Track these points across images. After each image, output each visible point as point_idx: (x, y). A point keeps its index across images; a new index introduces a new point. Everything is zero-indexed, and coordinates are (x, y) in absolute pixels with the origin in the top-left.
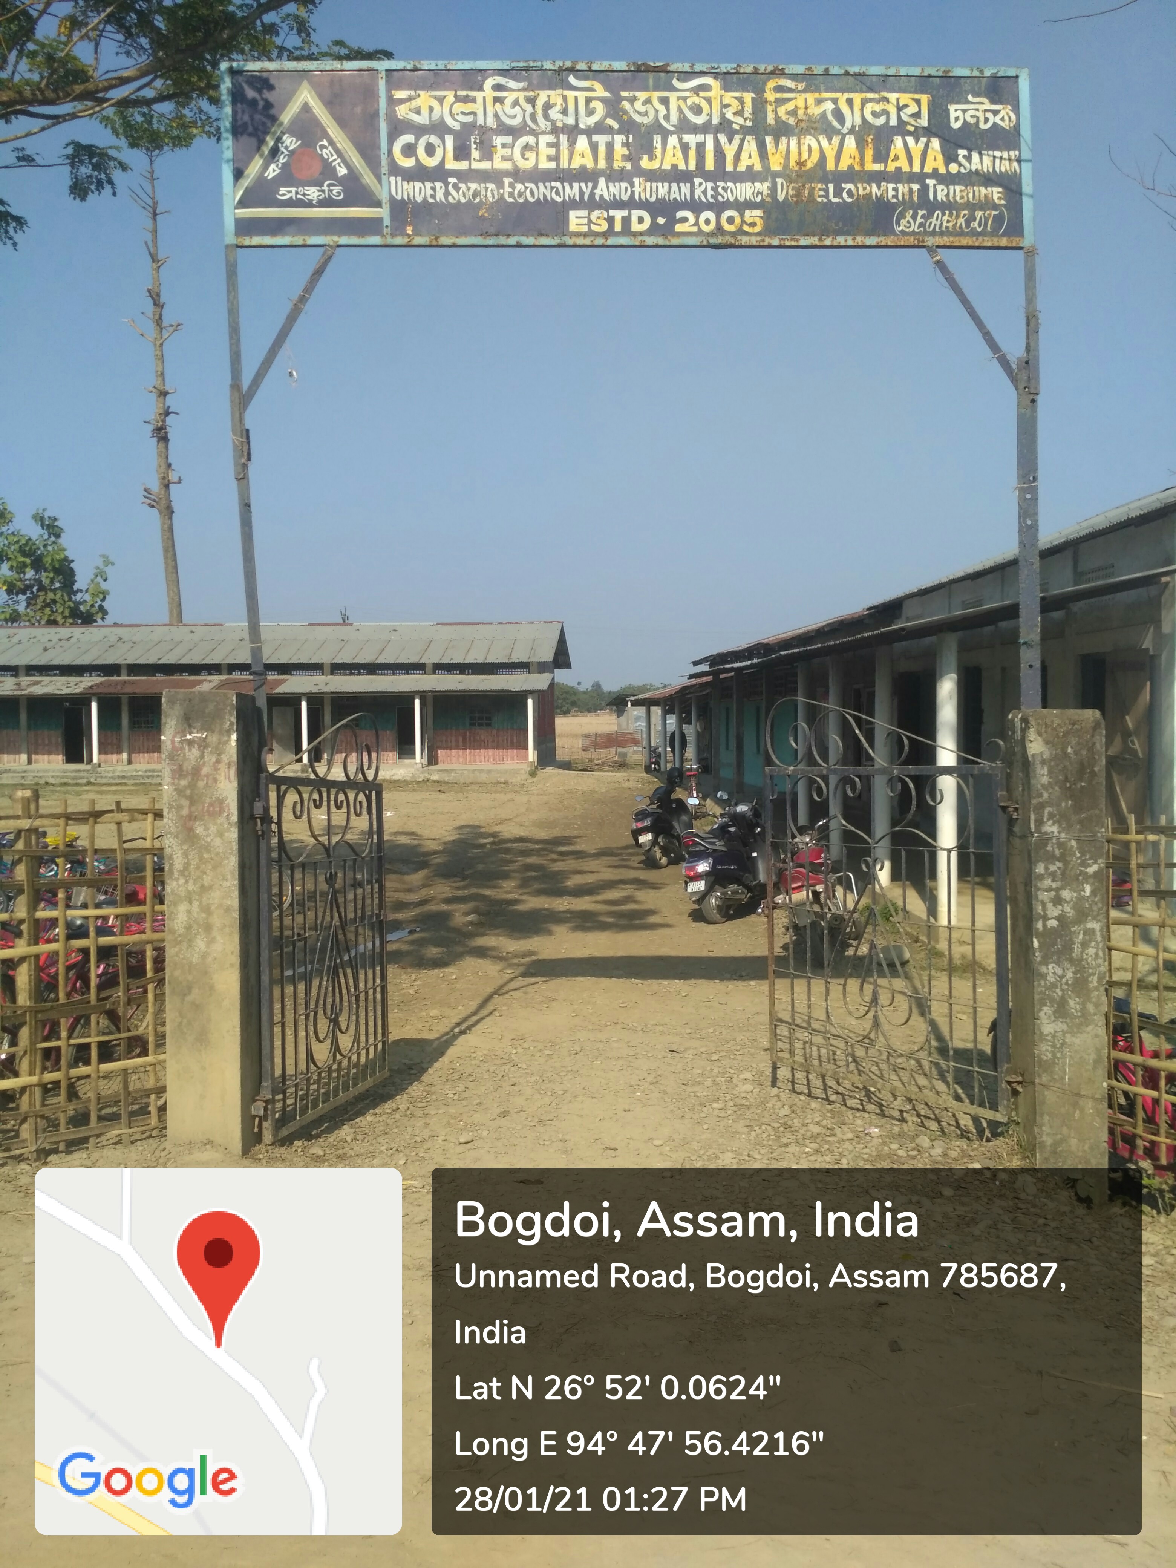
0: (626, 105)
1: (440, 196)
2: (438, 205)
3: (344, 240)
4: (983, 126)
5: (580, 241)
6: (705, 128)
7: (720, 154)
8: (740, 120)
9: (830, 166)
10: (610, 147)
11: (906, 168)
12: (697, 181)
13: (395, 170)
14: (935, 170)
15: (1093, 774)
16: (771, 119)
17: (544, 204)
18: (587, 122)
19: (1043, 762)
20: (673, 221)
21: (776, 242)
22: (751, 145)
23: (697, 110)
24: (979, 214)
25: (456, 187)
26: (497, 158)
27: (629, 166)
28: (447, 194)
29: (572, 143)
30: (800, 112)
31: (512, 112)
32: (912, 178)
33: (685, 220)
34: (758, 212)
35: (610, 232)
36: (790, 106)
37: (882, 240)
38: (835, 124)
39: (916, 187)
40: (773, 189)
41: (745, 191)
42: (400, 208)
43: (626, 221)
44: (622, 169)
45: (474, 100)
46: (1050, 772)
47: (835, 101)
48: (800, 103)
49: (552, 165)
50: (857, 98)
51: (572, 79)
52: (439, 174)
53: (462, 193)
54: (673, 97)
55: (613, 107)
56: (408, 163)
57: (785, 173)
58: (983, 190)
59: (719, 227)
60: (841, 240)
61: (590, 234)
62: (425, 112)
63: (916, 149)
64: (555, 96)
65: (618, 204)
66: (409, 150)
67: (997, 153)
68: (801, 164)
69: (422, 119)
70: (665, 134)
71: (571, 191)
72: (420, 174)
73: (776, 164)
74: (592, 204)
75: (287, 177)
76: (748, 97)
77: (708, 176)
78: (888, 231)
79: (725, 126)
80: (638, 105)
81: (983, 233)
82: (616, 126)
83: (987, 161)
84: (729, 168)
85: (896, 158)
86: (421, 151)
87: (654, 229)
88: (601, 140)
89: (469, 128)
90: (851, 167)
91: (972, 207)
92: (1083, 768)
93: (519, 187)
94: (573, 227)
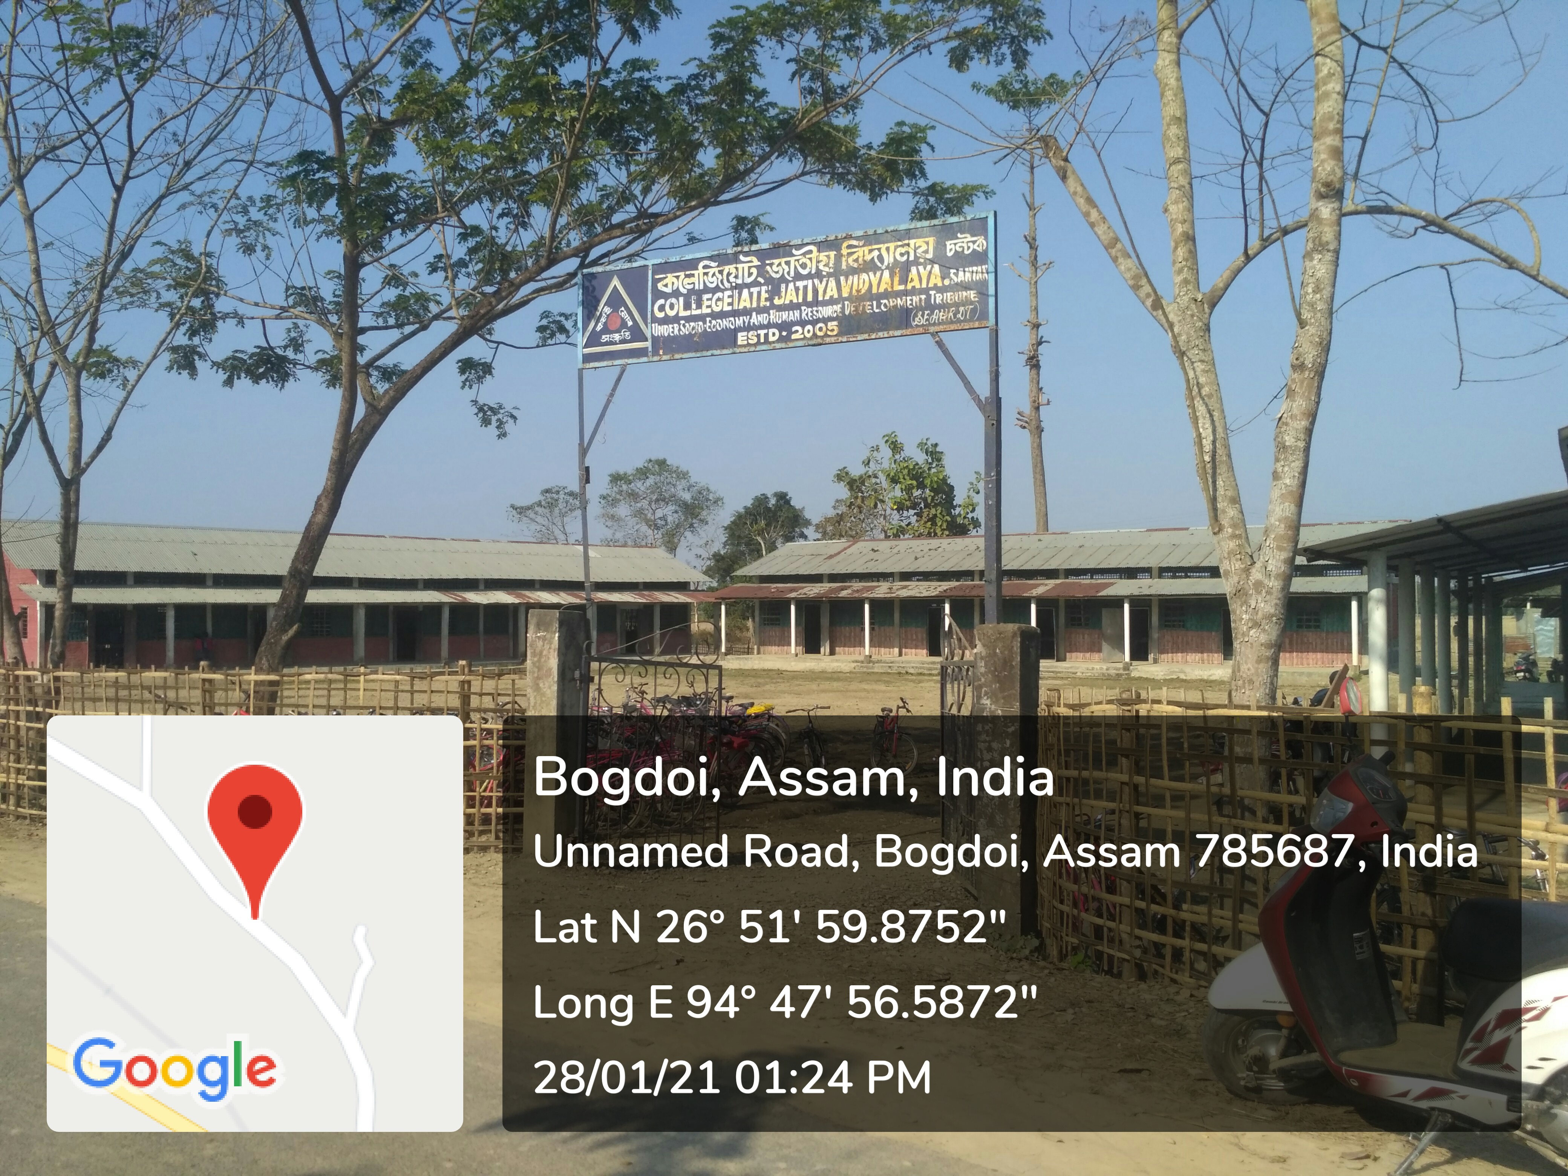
0: (768, 268)
1: (676, 332)
2: (675, 337)
3: (630, 361)
4: (966, 252)
5: (743, 350)
6: (809, 276)
7: (815, 291)
8: (827, 269)
9: (874, 291)
10: (759, 293)
11: (918, 286)
12: (803, 308)
13: (655, 320)
14: (935, 285)
15: (1012, 667)
16: (844, 267)
17: (726, 330)
18: (748, 280)
19: (982, 658)
20: (791, 333)
21: (845, 339)
22: (832, 283)
23: (804, 266)
24: (961, 309)
25: (684, 326)
26: (704, 307)
27: (768, 304)
28: (680, 330)
29: (740, 294)
30: (860, 260)
31: (711, 280)
32: (922, 291)
33: (797, 331)
34: (835, 323)
35: (758, 343)
36: (855, 256)
37: (904, 332)
38: (879, 264)
39: (923, 297)
40: (843, 308)
41: (827, 311)
42: (655, 340)
43: (766, 335)
44: (765, 306)
45: (693, 275)
46: (986, 666)
47: (879, 249)
48: (861, 254)
49: (730, 308)
50: (892, 246)
51: (742, 258)
52: (676, 319)
53: (686, 329)
54: (792, 259)
55: (761, 269)
56: (660, 315)
57: (850, 298)
58: (964, 293)
59: (814, 334)
60: (881, 334)
61: (749, 345)
62: (670, 286)
63: (924, 273)
64: (731, 268)
65: (762, 327)
66: (662, 308)
67: (975, 269)
68: (858, 291)
69: (668, 290)
70: (787, 282)
71: (739, 322)
72: (666, 321)
73: (845, 294)
74: (748, 328)
75: (606, 330)
76: (832, 254)
77: (809, 305)
78: (908, 325)
79: (819, 275)
80: (775, 268)
81: (965, 321)
82: (762, 281)
83: (968, 275)
84: (820, 298)
85: (912, 280)
86: (667, 308)
87: (781, 339)
88: (755, 290)
89: (692, 292)
90: (886, 290)
91: (957, 305)
92: (1006, 663)
93: (714, 322)
94: (739, 343)
